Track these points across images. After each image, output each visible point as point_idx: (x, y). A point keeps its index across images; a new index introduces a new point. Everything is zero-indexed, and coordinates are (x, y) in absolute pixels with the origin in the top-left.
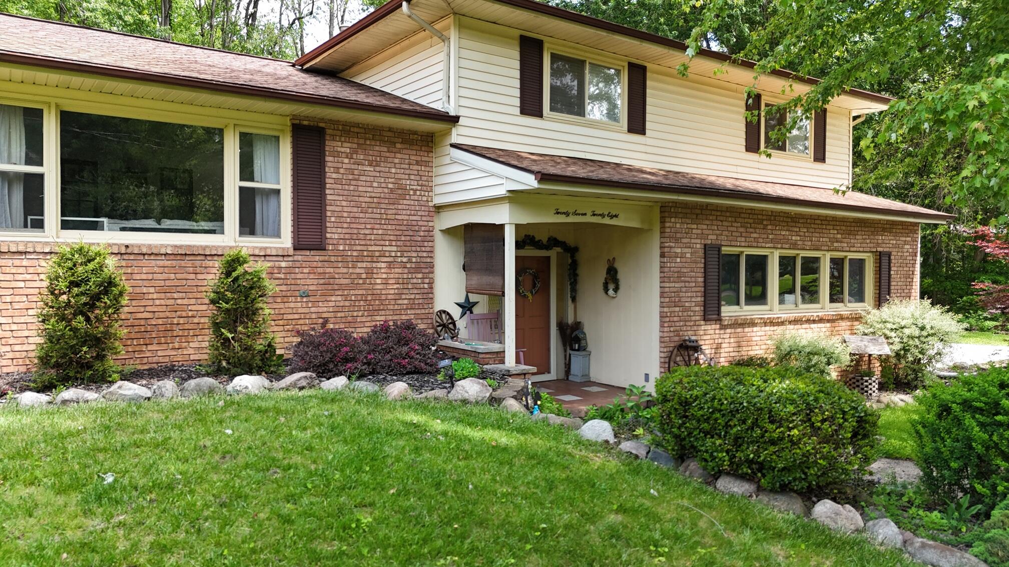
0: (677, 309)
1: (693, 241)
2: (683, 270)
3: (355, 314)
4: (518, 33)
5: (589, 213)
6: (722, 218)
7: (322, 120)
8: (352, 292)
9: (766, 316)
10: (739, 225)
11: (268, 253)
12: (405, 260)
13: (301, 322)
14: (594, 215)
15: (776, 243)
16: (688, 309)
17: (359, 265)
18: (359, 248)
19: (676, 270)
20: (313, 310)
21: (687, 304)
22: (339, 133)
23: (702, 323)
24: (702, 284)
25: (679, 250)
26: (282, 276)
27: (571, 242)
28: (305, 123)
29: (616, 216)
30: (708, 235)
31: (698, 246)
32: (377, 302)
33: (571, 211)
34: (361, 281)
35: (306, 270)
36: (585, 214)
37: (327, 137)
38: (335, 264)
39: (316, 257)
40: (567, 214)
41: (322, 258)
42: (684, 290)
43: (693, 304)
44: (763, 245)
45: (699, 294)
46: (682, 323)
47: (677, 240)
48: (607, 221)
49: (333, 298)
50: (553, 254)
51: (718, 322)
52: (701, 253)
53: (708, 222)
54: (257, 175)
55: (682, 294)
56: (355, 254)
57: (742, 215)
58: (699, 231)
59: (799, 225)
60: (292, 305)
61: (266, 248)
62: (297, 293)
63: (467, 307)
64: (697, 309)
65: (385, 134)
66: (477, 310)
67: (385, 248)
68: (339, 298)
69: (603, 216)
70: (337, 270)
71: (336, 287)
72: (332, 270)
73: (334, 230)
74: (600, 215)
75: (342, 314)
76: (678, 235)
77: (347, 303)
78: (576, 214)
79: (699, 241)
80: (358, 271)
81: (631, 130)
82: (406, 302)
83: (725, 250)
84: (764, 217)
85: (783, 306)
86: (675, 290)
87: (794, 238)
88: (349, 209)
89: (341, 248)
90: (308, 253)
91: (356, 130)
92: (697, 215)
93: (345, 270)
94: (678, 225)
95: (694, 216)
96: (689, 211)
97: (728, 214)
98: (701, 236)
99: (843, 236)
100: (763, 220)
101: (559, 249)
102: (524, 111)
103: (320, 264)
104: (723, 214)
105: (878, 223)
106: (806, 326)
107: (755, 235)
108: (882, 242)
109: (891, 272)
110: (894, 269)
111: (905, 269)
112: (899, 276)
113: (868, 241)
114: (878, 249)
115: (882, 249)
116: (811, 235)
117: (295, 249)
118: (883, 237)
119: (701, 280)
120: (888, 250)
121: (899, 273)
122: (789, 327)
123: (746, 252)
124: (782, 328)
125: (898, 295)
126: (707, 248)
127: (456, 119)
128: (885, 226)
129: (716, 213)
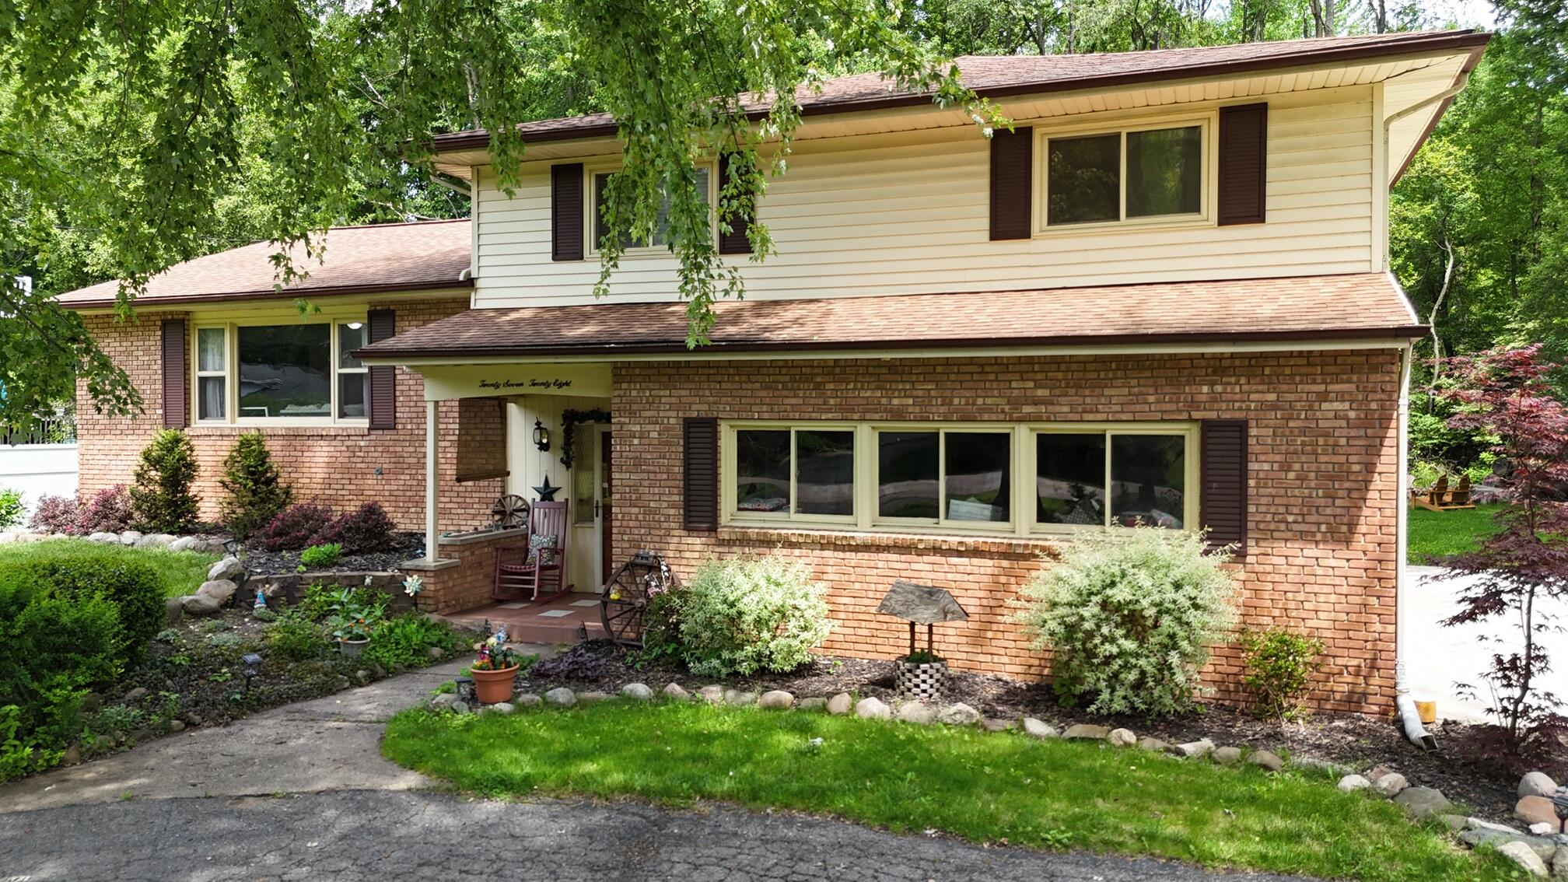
0: (635, 510)
1: (662, 414)
2: (644, 455)
3: (421, 493)
4: (549, 164)
5: (527, 383)
6: (719, 378)
7: (393, 302)
8: (419, 471)
10: (757, 385)
11: (349, 433)
12: (469, 438)
13: (377, 498)
14: (534, 384)
15: (846, 411)
16: (656, 512)
18: (425, 427)
19: (631, 455)
20: (386, 487)
21: (652, 504)
22: (406, 312)
23: (682, 532)
24: (680, 477)
25: (638, 428)
26: (361, 454)
28: (379, 308)
29: (567, 384)
30: (690, 404)
31: (672, 421)
33: (501, 382)
35: (380, 449)
36: (522, 384)
37: (397, 319)
38: (404, 444)
39: (388, 435)
40: (496, 386)
41: (393, 437)
42: (646, 483)
43: (665, 505)
44: (814, 415)
45: (676, 491)
46: (643, 531)
47: (632, 414)
48: (553, 391)
49: (402, 477)
51: (713, 534)
52: (679, 431)
53: (691, 386)
56: (421, 432)
57: (765, 371)
58: (674, 400)
59: (914, 378)
60: (370, 482)
62: (373, 471)
63: (547, 493)
64: (672, 512)
65: (448, 305)
67: (450, 426)
68: (408, 477)
69: (547, 385)
70: (406, 449)
71: (405, 466)
72: (400, 449)
73: (402, 409)
74: (543, 384)
75: (411, 493)
76: (635, 407)
77: (415, 483)
78: (508, 384)
79: (674, 414)
80: (424, 450)
81: (726, 249)
82: (471, 483)
84: (816, 371)
85: (898, 521)
86: (632, 483)
87: (895, 401)
89: (409, 427)
90: (381, 432)
91: (422, 307)
92: (670, 376)
93: (412, 449)
94: (634, 393)
95: (666, 378)
96: (653, 371)
97: (732, 371)
98: (678, 407)
100: (813, 375)
102: (558, 255)
103: (391, 443)
104: (723, 371)
105: (1191, 357)
106: (937, 559)
107: (794, 401)
108: (1214, 398)
109: (1253, 466)
110: (1270, 457)
111: (1323, 459)
112: (1292, 475)
113: (1151, 399)
114: (1196, 415)
115: (1213, 415)
116: (948, 393)
117: (369, 429)
118: (1219, 388)
119: (678, 470)
120: (1238, 415)
121: (1297, 466)
122: (884, 556)
123: (795, 427)
124: (866, 555)
125: (1290, 519)
126: (689, 424)
127: (470, 283)
128: (1225, 363)
129: (706, 371)
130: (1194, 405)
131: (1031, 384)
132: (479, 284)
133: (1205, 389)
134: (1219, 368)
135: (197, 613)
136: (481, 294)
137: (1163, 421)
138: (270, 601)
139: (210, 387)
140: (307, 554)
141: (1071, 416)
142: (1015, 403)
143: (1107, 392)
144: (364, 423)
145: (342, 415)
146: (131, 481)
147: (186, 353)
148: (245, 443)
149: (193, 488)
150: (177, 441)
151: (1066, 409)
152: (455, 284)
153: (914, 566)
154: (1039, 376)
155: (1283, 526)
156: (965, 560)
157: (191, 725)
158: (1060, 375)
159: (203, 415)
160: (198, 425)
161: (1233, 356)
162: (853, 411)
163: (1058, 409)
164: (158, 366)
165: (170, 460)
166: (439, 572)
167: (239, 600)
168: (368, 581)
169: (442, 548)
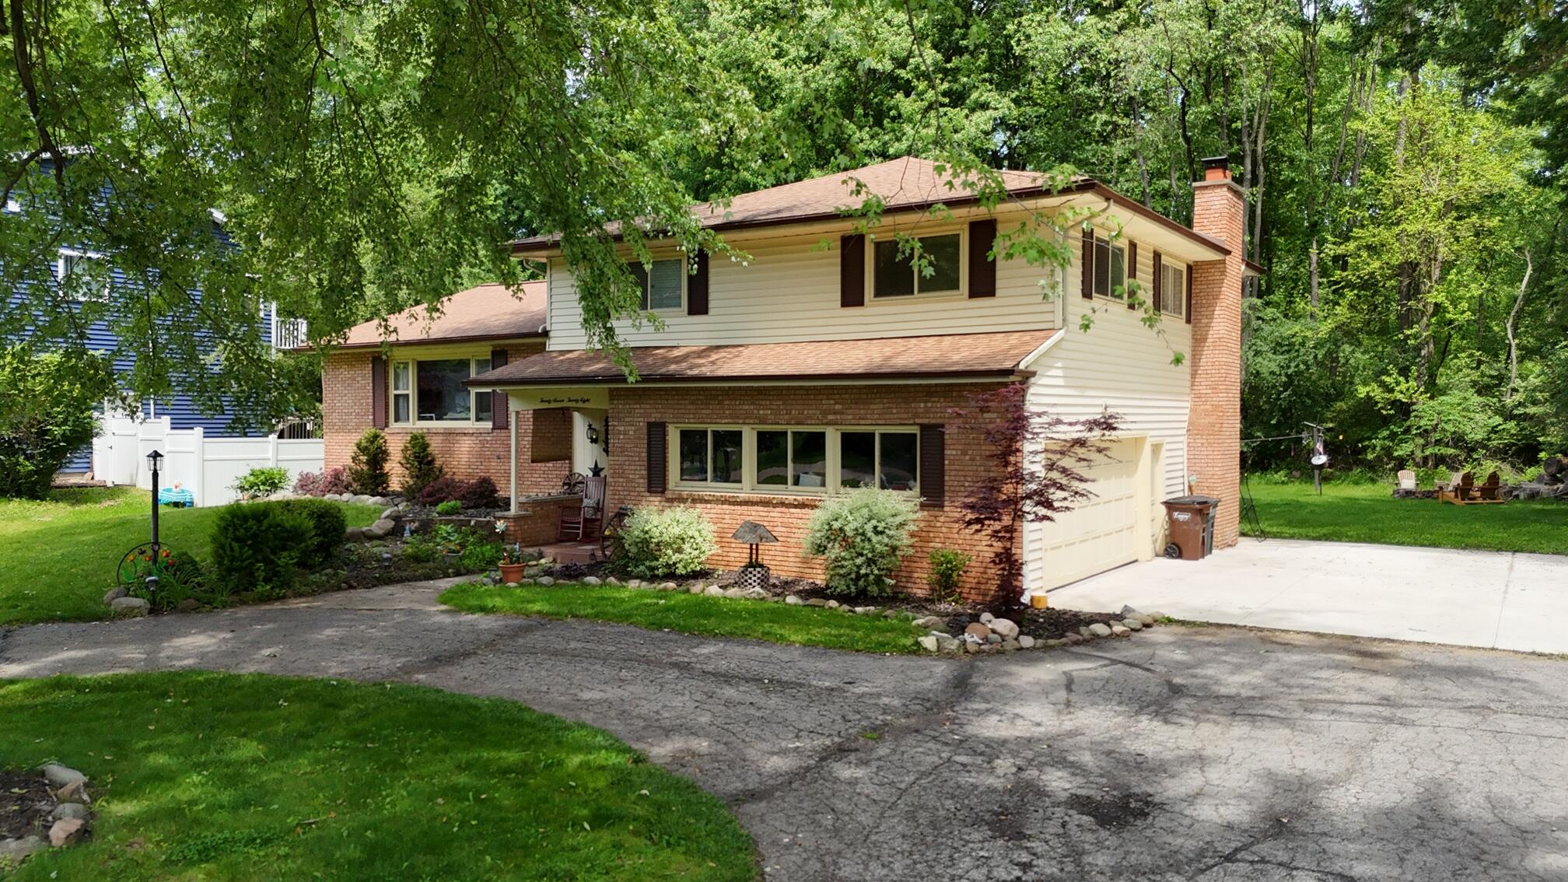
0: (621, 480)
1: (635, 419)
2: (626, 446)
5: (566, 400)
6: (666, 397)
7: (505, 346)
10: (687, 402)
13: (497, 475)
14: (570, 401)
15: (735, 418)
16: (631, 481)
17: (525, 439)
18: (524, 427)
19: (619, 445)
20: (502, 467)
21: (630, 476)
22: (514, 352)
23: (648, 494)
24: (645, 459)
25: (622, 428)
26: (488, 445)
28: (498, 349)
29: (588, 400)
30: (651, 413)
31: (641, 424)
33: (552, 399)
34: (525, 450)
35: (498, 442)
36: (563, 401)
37: (508, 356)
39: (503, 433)
40: (549, 402)
41: (506, 434)
42: (627, 463)
43: (637, 476)
45: (643, 468)
46: (625, 493)
47: (619, 420)
48: (580, 405)
51: (664, 495)
52: (645, 431)
53: (651, 402)
55: (625, 467)
58: (642, 411)
60: (492, 464)
62: (494, 457)
64: (641, 481)
69: (577, 401)
74: (574, 401)
76: (621, 415)
78: (556, 401)
79: (642, 419)
81: (692, 312)
85: (766, 486)
87: (761, 412)
90: (499, 431)
91: (521, 349)
92: (640, 396)
95: (638, 397)
96: (631, 393)
98: (644, 415)
103: (505, 438)
105: (915, 386)
106: (784, 509)
107: (707, 412)
108: (927, 411)
109: (947, 452)
110: (956, 447)
111: (983, 448)
112: (967, 458)
113: (895, 411)
114: (918, 421)
115: (925, 421)
116: (789, 407)
117: (493, 429)
118: (929, 405)
119: (644, 455)
120: (939, 421)
121: (970, 452)
122: (755, 508)
123: (710, 428)
124: (746, 508)
125: (967, 484)
126: (650, 425)
127: (546, 334)
128: (933, 389)
129: (659, 393)
130: (916, 415)
131: (832, 402)
132: (551, 334)
133: (922, 405)
134: (929, 392)
135: (370, 537)
136: (552, 341)
137: (901, 424)
138: (412, 533)
139: (401, 400)
140: (441, 507)
141: (853, 422)
142: (825, 413)
143: (872, 407)
144: (489, 425)
145: (478, 419)
146: (349, 462)
147: (386, 378)
148: (414, 438)
149: (387, 467)
150: (376, 436)
151: (850, 417)
152: (536, 335)
153: (771, 514)
154: (837, 397)
155: (962, 489)
156: (798, 510)
157: (351, 587)
158: (847, 396)
159: (397, 420)
160: (394, 426)
161: (936, 385)
162: (739, 418)
163: (846, 417)
164: (370, 388)
165: (372, 448)
166: (517, 519)
167: (396, 532)
168: (472, 523)
169: (521, 505)
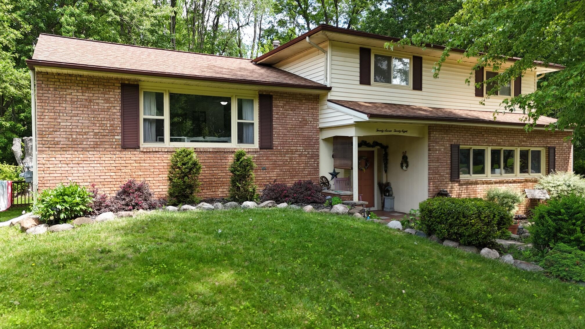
0: (437, 176)
1: (445, 143)
2: (440, 157)
3: (285, 177)
4: (359, 46)
5: (393, 130)
6: (460, 132)
7: (271, 92)
8: (284, 168)
9: (484, 180)
10: (469, 134)
11: (250, 151)
12: (306, 153)
13: (263, 181)
14: (395, 131)
16: (443, 176)
17: (287, 155)
18: (287, 148)
19: (436, 157)
20: (268, 175)
21: (442, 173)
22: (278, 97)
23: (450, 182)
24: (450, 164)
25: (438, 147)
26: (255, 161)
27: (384, 143)
28: (264, 93)
29: (406, 131)
30: (453, 140)
31: (448, 145)
32: (294, 172)
33: (384, 130)
34: (287, 163)
35: (265, 158)
36: (391, 131)
37: (273, 99)
38: (277, 155)
39: (269, 152)
40: (382, 131)
41: (271, 153)
42: (440, 166)
43: (445, 173)
44: (482, 144)
45: (448, 169)
46: (439, 183)
47: (437, 143)
48: (402, 134)
49: (276, 170)
50: (376, 149)
51: (458, 182)
52: (449, 149)
53: (452, 134)
54: (244, 117)
55: (439, 169)
56: (285, 151)
57: (471, 130)
58: (448, 138)
59: (502, 134)
60: (259, 173)
61: (249, 149)
62: (261, 168)
63: (334, 175)
64: (447, 176)
65: (298, 96)
66: (339, 176)
67: (298, 148)
68: (278, 170)
69: (399, 131)
70: (278, 158)
71: (277, 165)
72: (275, 158)
73: (276, 140)
74: (398, 131)
75: (280, 178)
76: (437, 140)
77: (282, 173)
78: (386, 131)
79: (448, 143)
80: (286, 158)
81: (415, 88)
82: (307, 172)
83: (461, 147)
84: (483, 131)
85: (494, 175)
86: (436, 166)
88: (282, 131)
89: (279, 148)
90: (265, 150)
91: (285, 95)
93: (281, 158)
94: (437, 135)
95: (446, 131)
96: (442, 128)
97: (463, 129)
98: (449, 140)
99: (527, 139)
101: (378, 147)
102: (362, 83)
103: (270, 155)
104: (461, 129)
105: (547, 132)
108: (550, 142)
109: (556, 157)
110: (558, 155)
111: (564, 156)
115: (550, 145)
117: (260, 149)
120: (553, 146)
121: (561, 157)
126: (452, 146)
127: (330, 89)
129: (456, 129)
133: (549, 139)
134: (551, 134)
144: (254, 146)
164: (117, 110)
